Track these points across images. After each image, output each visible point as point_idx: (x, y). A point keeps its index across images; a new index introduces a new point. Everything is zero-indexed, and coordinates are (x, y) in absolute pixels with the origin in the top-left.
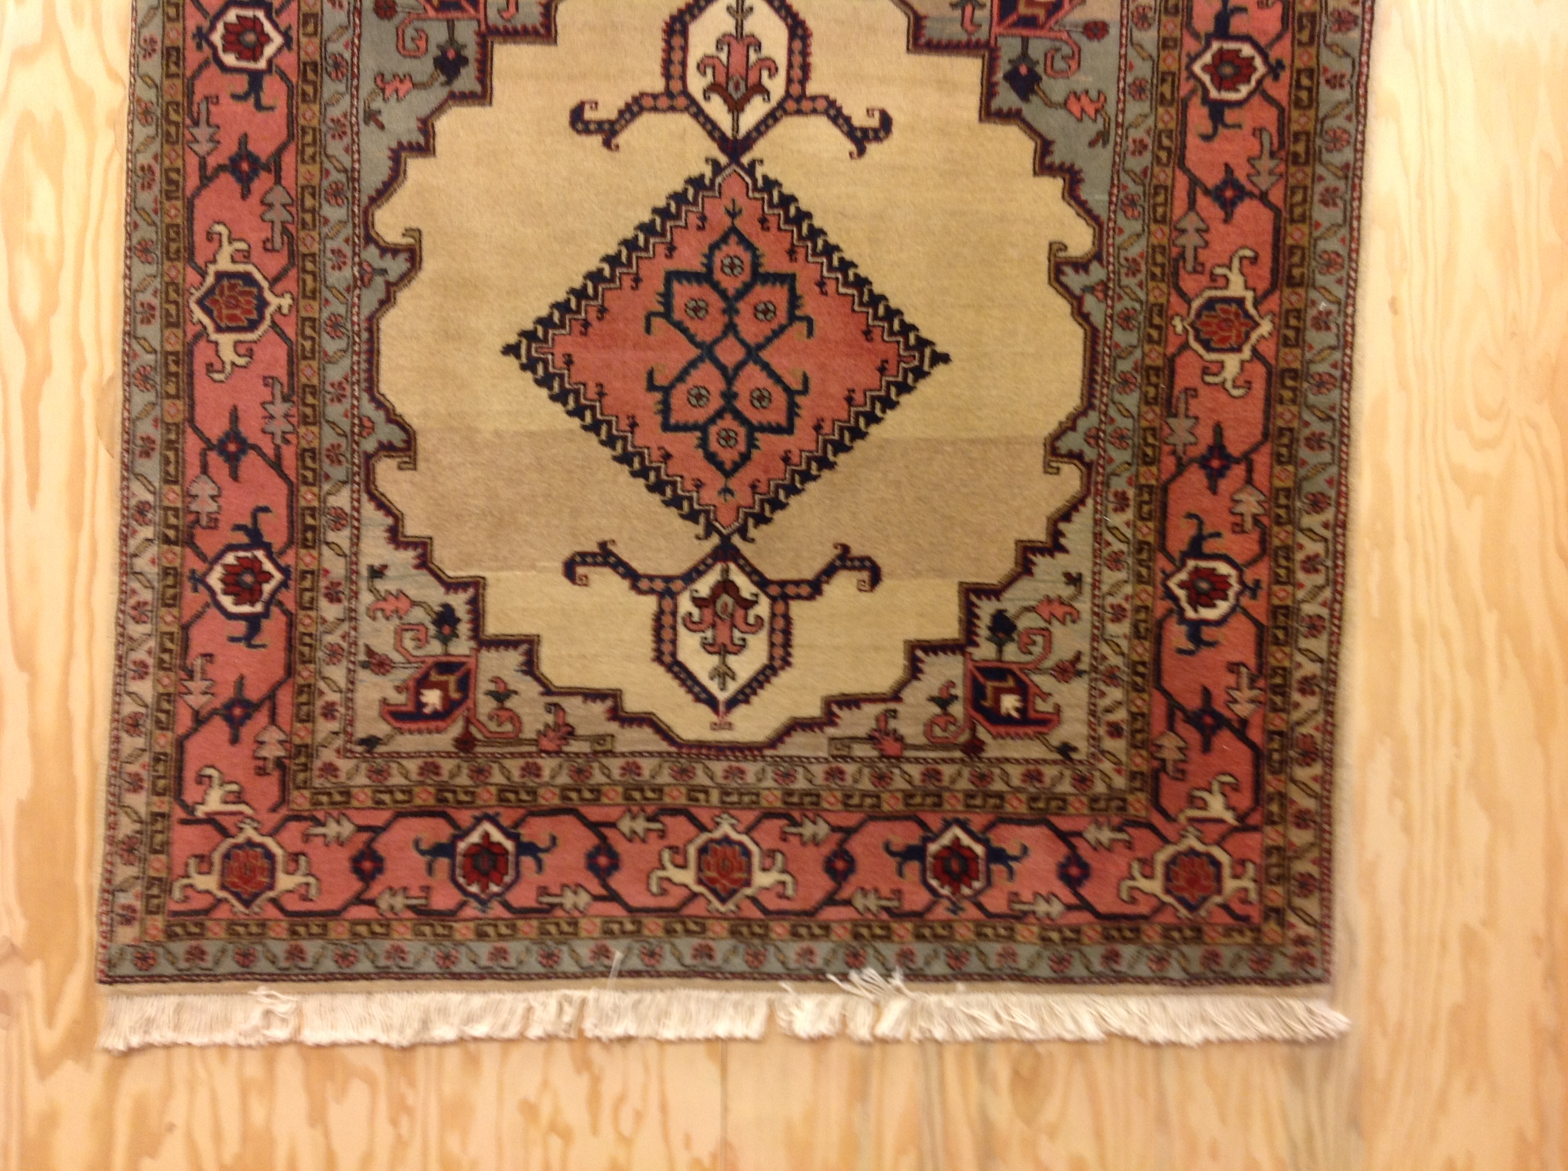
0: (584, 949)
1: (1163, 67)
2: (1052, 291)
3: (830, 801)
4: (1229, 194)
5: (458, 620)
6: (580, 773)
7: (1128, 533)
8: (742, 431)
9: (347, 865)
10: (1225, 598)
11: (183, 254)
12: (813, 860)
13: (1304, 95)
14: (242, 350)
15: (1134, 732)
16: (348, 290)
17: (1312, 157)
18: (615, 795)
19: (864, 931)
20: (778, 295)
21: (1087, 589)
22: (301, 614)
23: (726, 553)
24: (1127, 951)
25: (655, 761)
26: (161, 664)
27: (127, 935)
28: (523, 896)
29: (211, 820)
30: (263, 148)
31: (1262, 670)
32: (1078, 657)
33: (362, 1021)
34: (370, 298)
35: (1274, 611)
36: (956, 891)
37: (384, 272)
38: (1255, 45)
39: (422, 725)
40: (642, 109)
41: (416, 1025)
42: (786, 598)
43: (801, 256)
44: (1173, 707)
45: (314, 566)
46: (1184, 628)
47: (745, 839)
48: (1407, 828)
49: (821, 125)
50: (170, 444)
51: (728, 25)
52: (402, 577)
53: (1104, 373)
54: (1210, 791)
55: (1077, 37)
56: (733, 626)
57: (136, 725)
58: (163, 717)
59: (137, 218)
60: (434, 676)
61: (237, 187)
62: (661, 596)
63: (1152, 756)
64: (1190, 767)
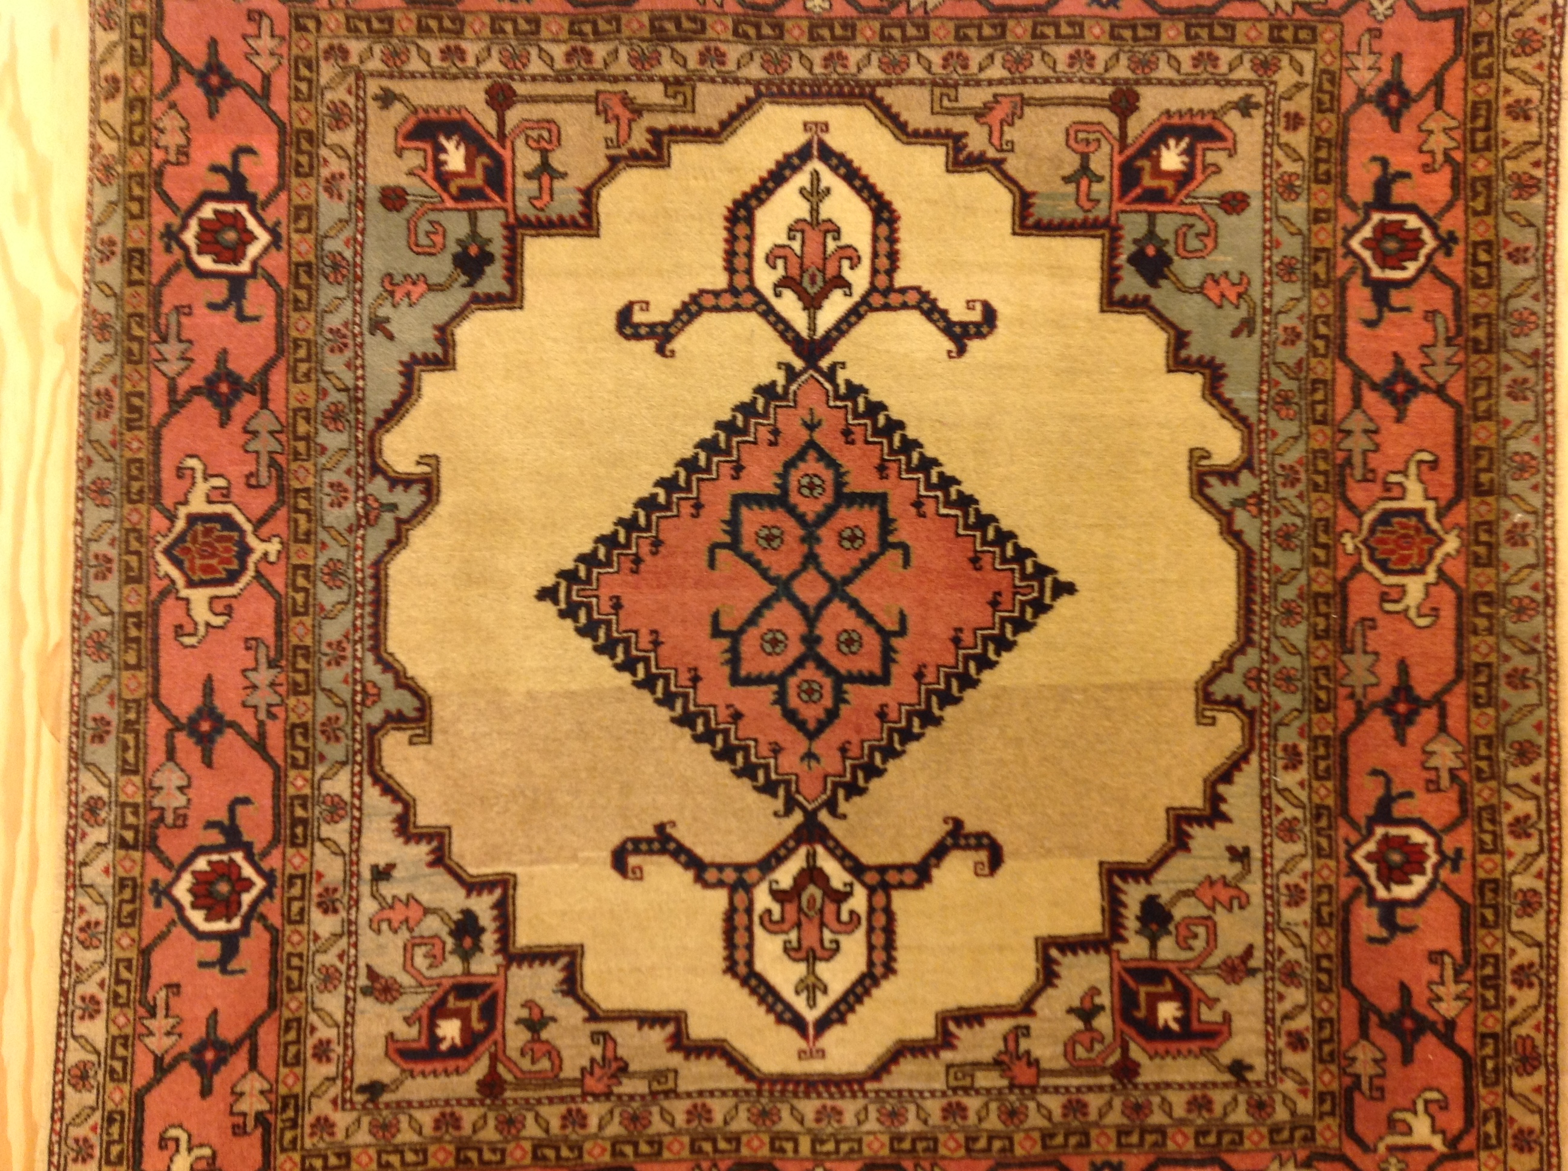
1: (1315, 244)
2: (1195, 505)
3: (949, 1145)
4: (1400, 388)
5: (482, 930)
6: (635, 1120)
7: (1303, 795)
8: (827, 683)
10: (1422, 872)
11: (148, 495)
13: (1482, 271)
14: (219, 607)
15: (1320, 1043)
16: (350, 530)
17: (1494, 344)
18: (680, 1144)
20: (866, 519)
21: (1256, 866)
22: (289, 929)
23: (811, 832)
25: (729, 1102)
26: (115, 999)
30: (246, 366)
31: (1468, 958)
32: (1249, 951)
34: (376, 539)
35: (1481, 886)
37: (393, 507)
38: (1423, 216)
39: (439, 1066)
40: (702, 309)
42: (886, 887)
43: (892, 473)
44: (1366, 1010)
45: (305, 869)
46: (1375, 911)
49: (912, 322)
50: (128, 726)
51: (802, 210)
52: (413, 878)
53: (1263, 602)
54: (1415, 1113)
55: (1211, 210)
56: (822, 925)
57: (84, 1077)
58: (118, 1066)
59: (91, 452)
60: (452, 1002)
61: (214, 413)
62: (733, 889)
63: (1343, 1072)
64: (1389, 1084)
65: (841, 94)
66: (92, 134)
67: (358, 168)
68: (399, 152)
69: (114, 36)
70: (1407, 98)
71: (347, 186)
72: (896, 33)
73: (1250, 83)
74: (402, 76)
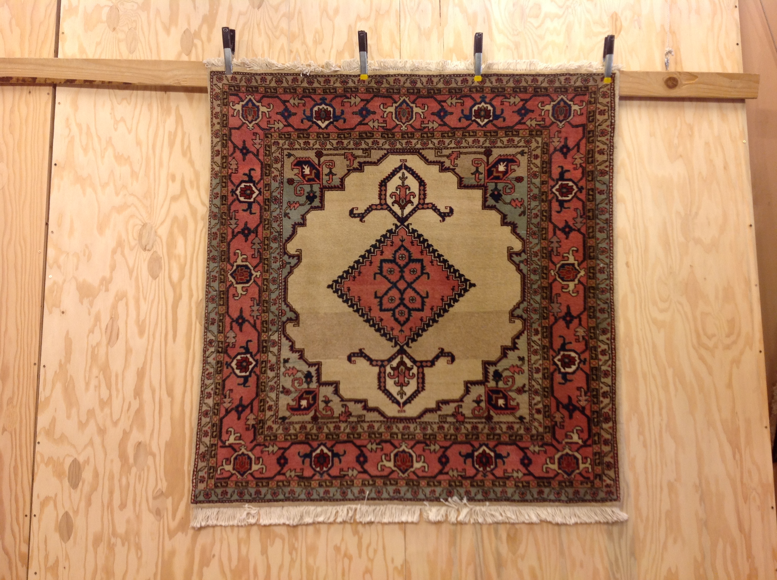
0: (356, 490)
1: (542, 190)
2: (509, 262)
3: (439, 437)
4: (567, 230)
5: (313, 377)
6: (354, 428)
7: (539, 342)
8: (406, 311)
9: (275, 461)
10: (574, 365)
11: (227, 260)
12: (434, 458)
13: (591, 197)
14: (244, 289)
15: (545, 412)
16: (278, 269)
17: (595, 217)
18: (366, 436)
19: (453, 484)
20: (418, 266)
21: (526, 362)
22: (262, 375)
23: (402, 351)
24: (546, 490)
25: (379, 424)
26: (215, 393)
27: (201, 486)
28: (334, 472)
29: (230, 446)
30: (252, 226)
31: (589, 389)
32: (524, 386)
33: (280, 517)
34: (285, 271)
35: (592, 369)
36: (485, 469)
37: (290, 263)
38: (573, 182)
39: (301, 412)
40: (372, 210)
41: (299, 518)
42: (423, 367)
43: (425, 253)
44: (558, 403)
45: (266, 359)
46: (560, 375)
47: (410, 451)
48: (645, 446)
49: (430, 212)
50: (220, 321)
51: (400, 183)
52: (294, 362)
53: (528, 289)
54: (573, 433)
55: (513, 182)
56: (405, 377)
57: (207, 414)
58: (216, 411)
59: (211, 248)
60: (304, 396)
61: (244, 238)
62: (380, 367)
63: (552, 420)
64: (565, 424)
65: (410, 152)
66: (212, 165)
67: (282, 174)
68: (292, 169)
69: (218, 140)
70: (569, 150)
71: (279, 178)
72: (425, 135)
73: (524, 147)
74: (293, 149)
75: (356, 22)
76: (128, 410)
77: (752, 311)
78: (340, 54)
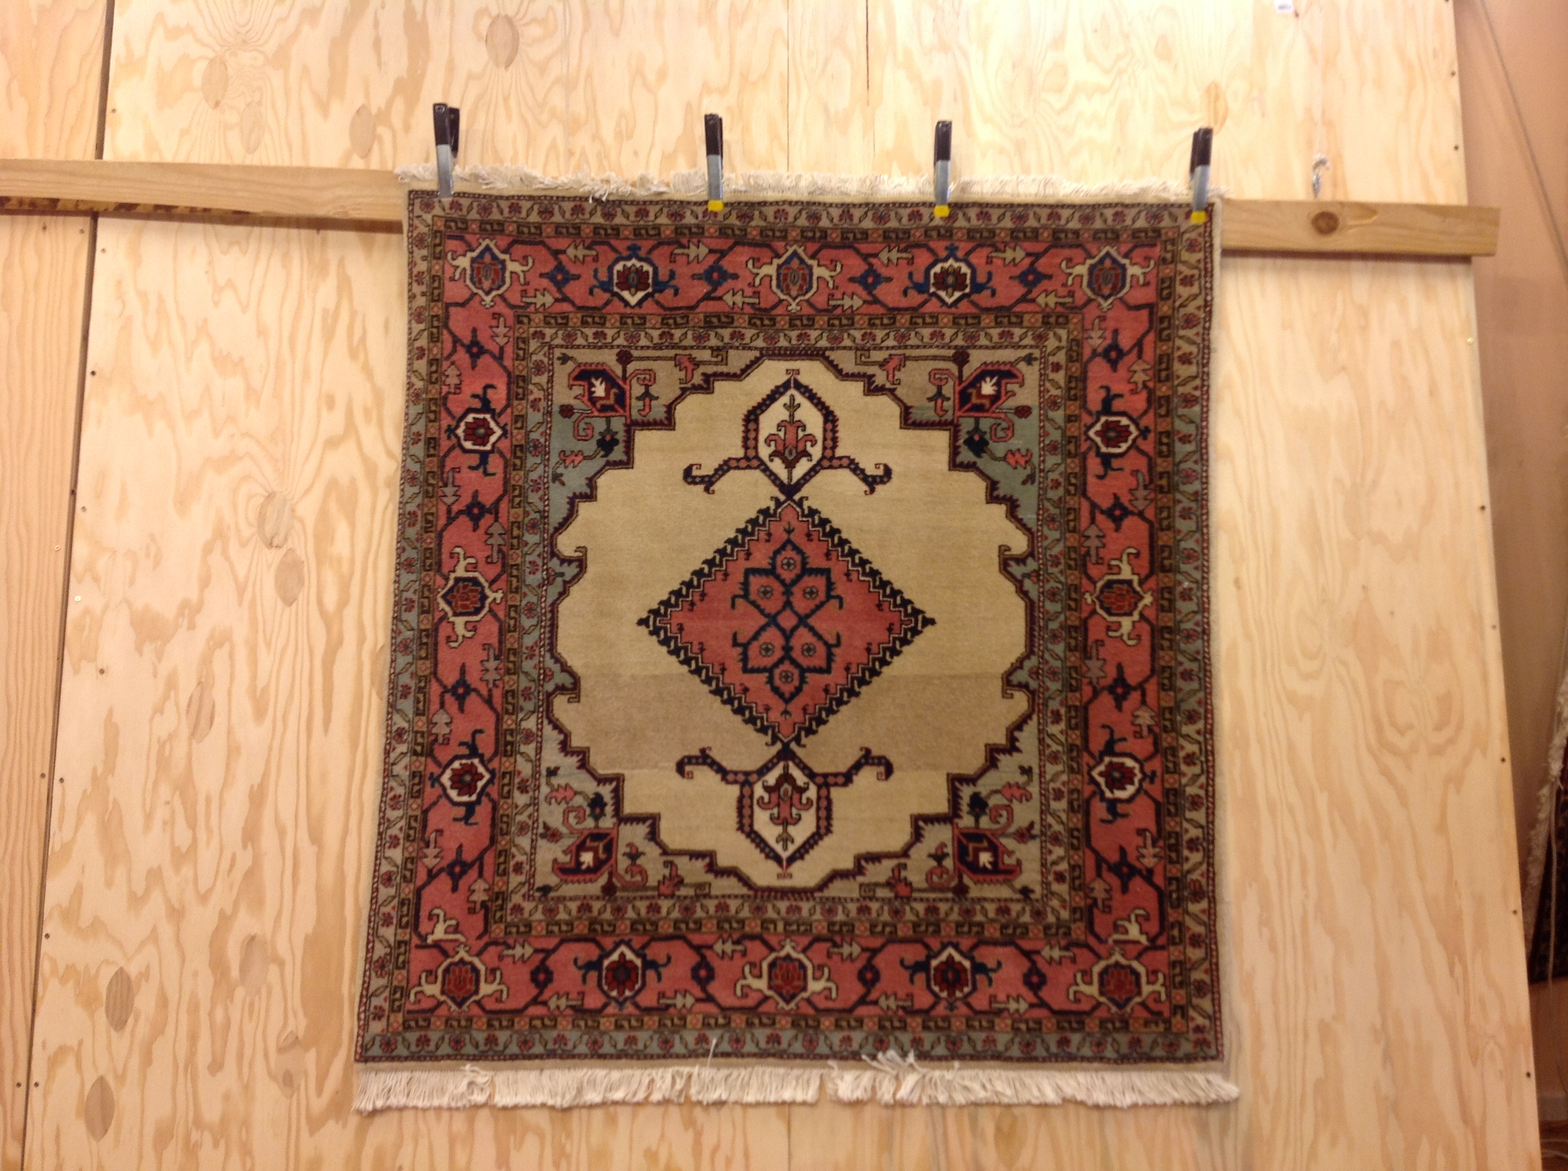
0: (690, 1037)
1: (1068, 434)
2: (1002, 577)
3: (861, 929)
4: (1117, 513)
5: (606, 804)
6: (687, 910)
7: (1062, 738)
8: (796, 672)
9: (527, 977)
10: (1132, 783)
11: (435, 567)
12: (851, 971)
13: (1164, 448)
14: (470, 627)
15: (1073, 879)
16: (539, 586)
17: (1172, 488)
18: (710, 926)
19: (888, 1024)
20: (819, 582)
21: (1036, 777)
22: (502, 801)
23: (785, 754)
24: (1075, 1038)
25: (739, 901)
26: (407, 837)
27: (377, 1027)
28: (648, 999)
29: (437, 945)
30: (487, 499)
31: (1161, 834)
32: (1032, 825)
33: (535, 1090)
34: (553, 591)
35: (1167, 792)
36: (951, 994)
37: (562, 574)
38: (1130, 418)
39: (581, 877)
40: (729, 469)
41: (574, 1093)
42: (828, 786)
43: (834, 557)
44: (1100, 860)
45: (511, 769)
46: (1104, 805)
47: (802, 957)
48: (1273, 947)
49: (845, 475)
50: (420, 690)
51: (785, 415)
52: (570, 775)
53: (1040, 630)
54: (1129, 921)
55: (1011, 416)
56: (791, 805)
57: (389, 879)
58: (408, 874)
59: (404, 544)
60: (588, 843)
61: (470, 524)
62: (742, 785)
63: (1087, 896)
64: (1114, 904)
65: (806, 354)
66: (409, 377)
67: (549, 396)
68: (570, 387)
69: (422, 326)
70: (1121, 354)
71: (542, 404)
72: (836, 322)
73: (1031, 347)
74: (573, 347)
75: (701, 96)
76: (230, 871)
77: (1485, 677)
78: (668, 159)
